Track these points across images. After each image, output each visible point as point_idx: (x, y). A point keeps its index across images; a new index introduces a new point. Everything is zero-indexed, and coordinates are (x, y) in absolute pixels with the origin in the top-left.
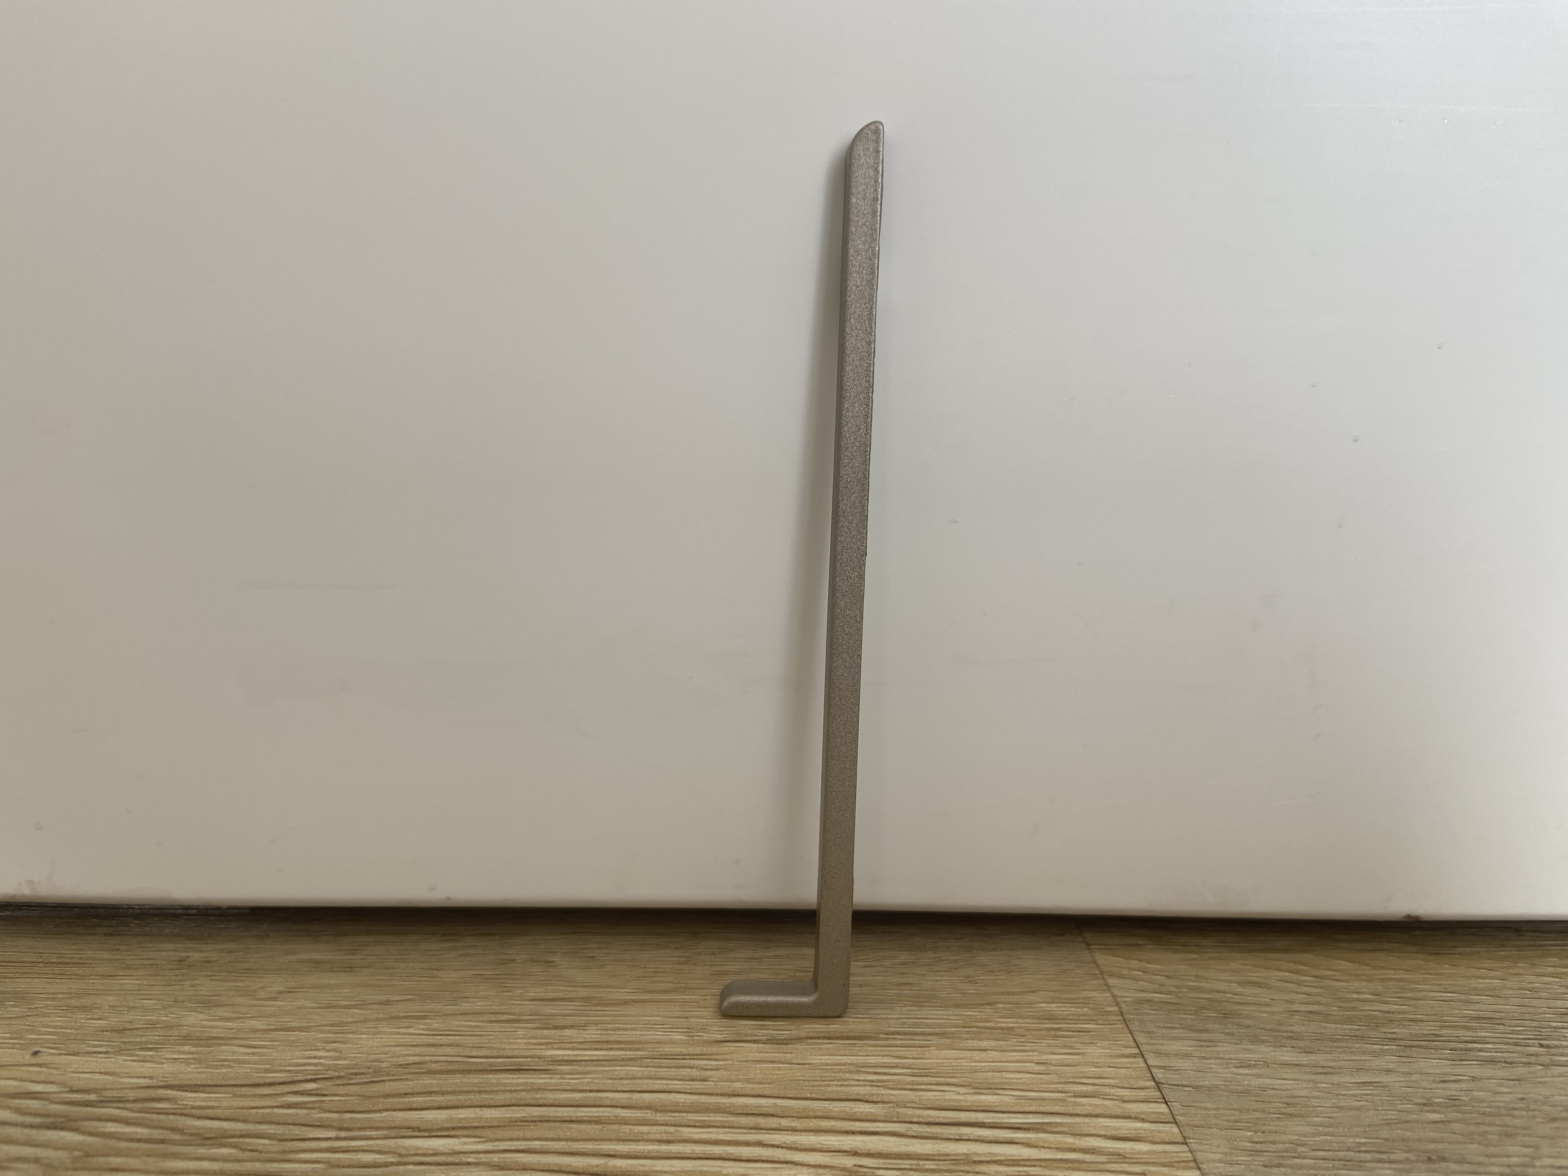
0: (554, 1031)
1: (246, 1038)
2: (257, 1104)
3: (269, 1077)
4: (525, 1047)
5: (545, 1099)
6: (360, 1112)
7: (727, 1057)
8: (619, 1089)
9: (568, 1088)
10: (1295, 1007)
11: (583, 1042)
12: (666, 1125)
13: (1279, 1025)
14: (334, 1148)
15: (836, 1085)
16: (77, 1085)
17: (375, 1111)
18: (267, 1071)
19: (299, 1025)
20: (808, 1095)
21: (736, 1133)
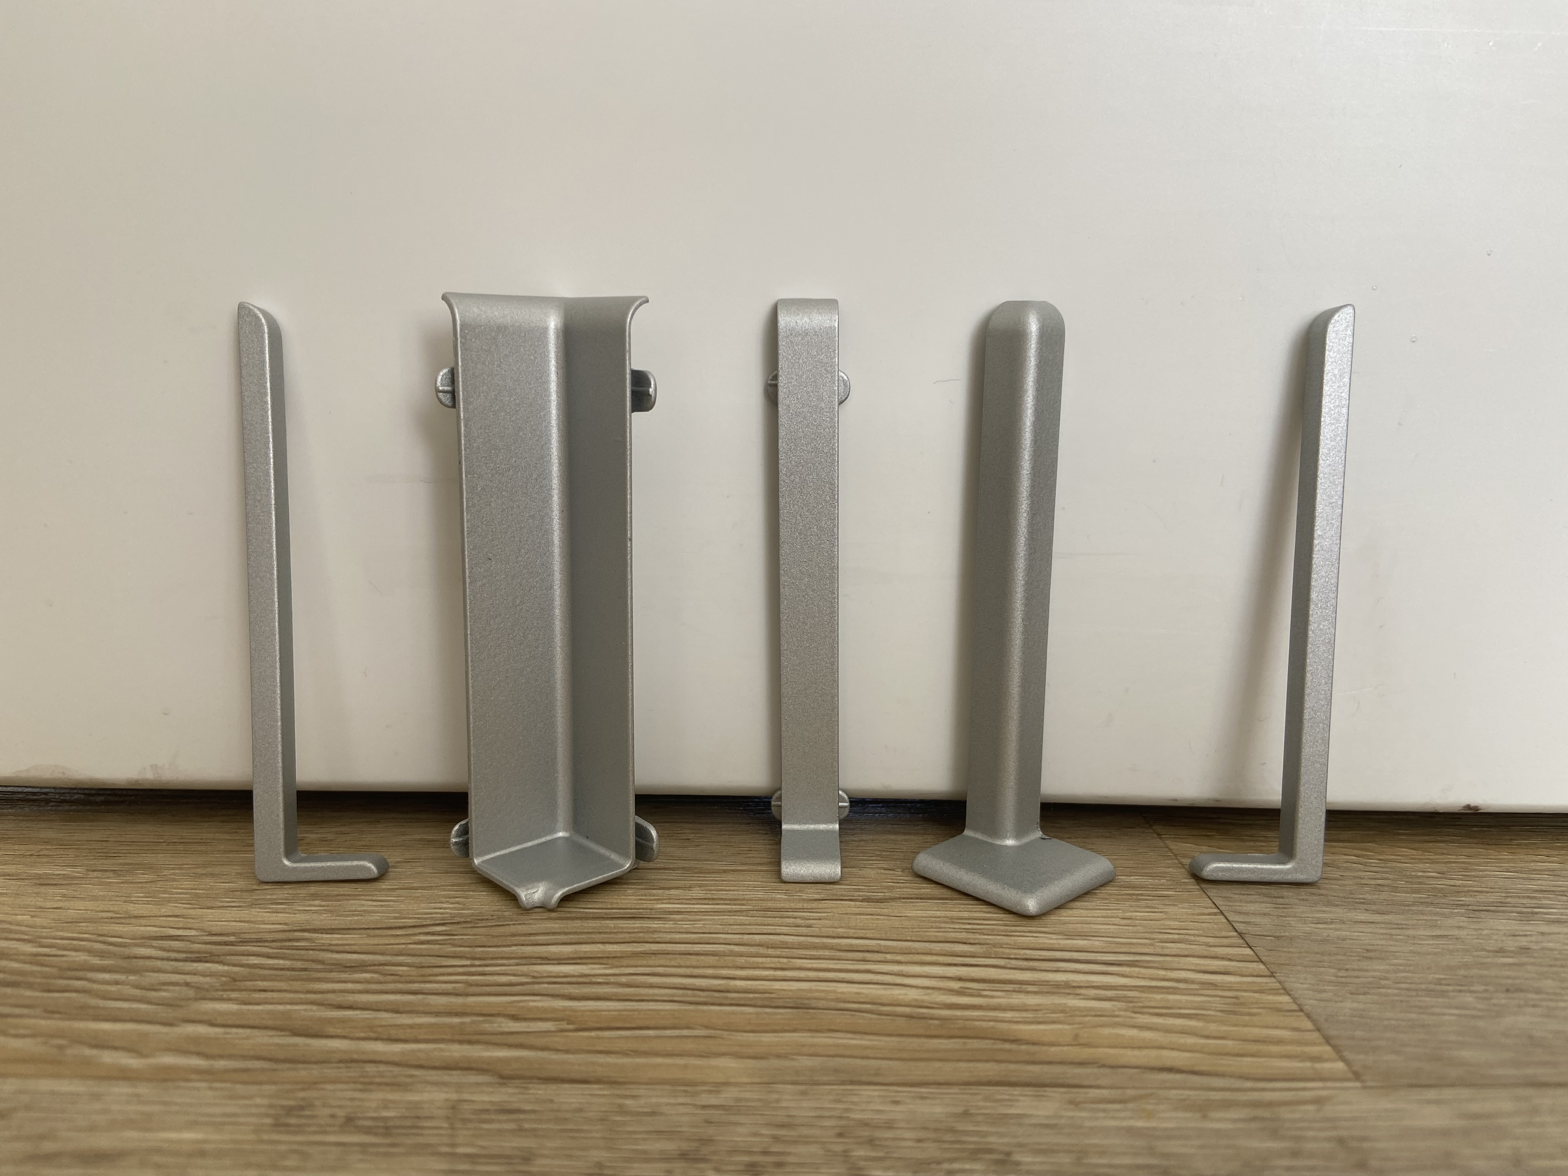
0: (661, 891)
1: (373, 895)
4: (636, 902)
5: (662, 938)
6: (490, 947)
7: (827, 910)
8: (729, 932)
9: (683, 931)
10: (1363, 882)
12: (778, 957)
13: (1350, 894)
14: (470, 972)
15: (934, 932)
16: (215, 930)
17: (504, 946)
18: (396, 918)
19: (421, 885)
20: (909, 938)
21: (846, 964)
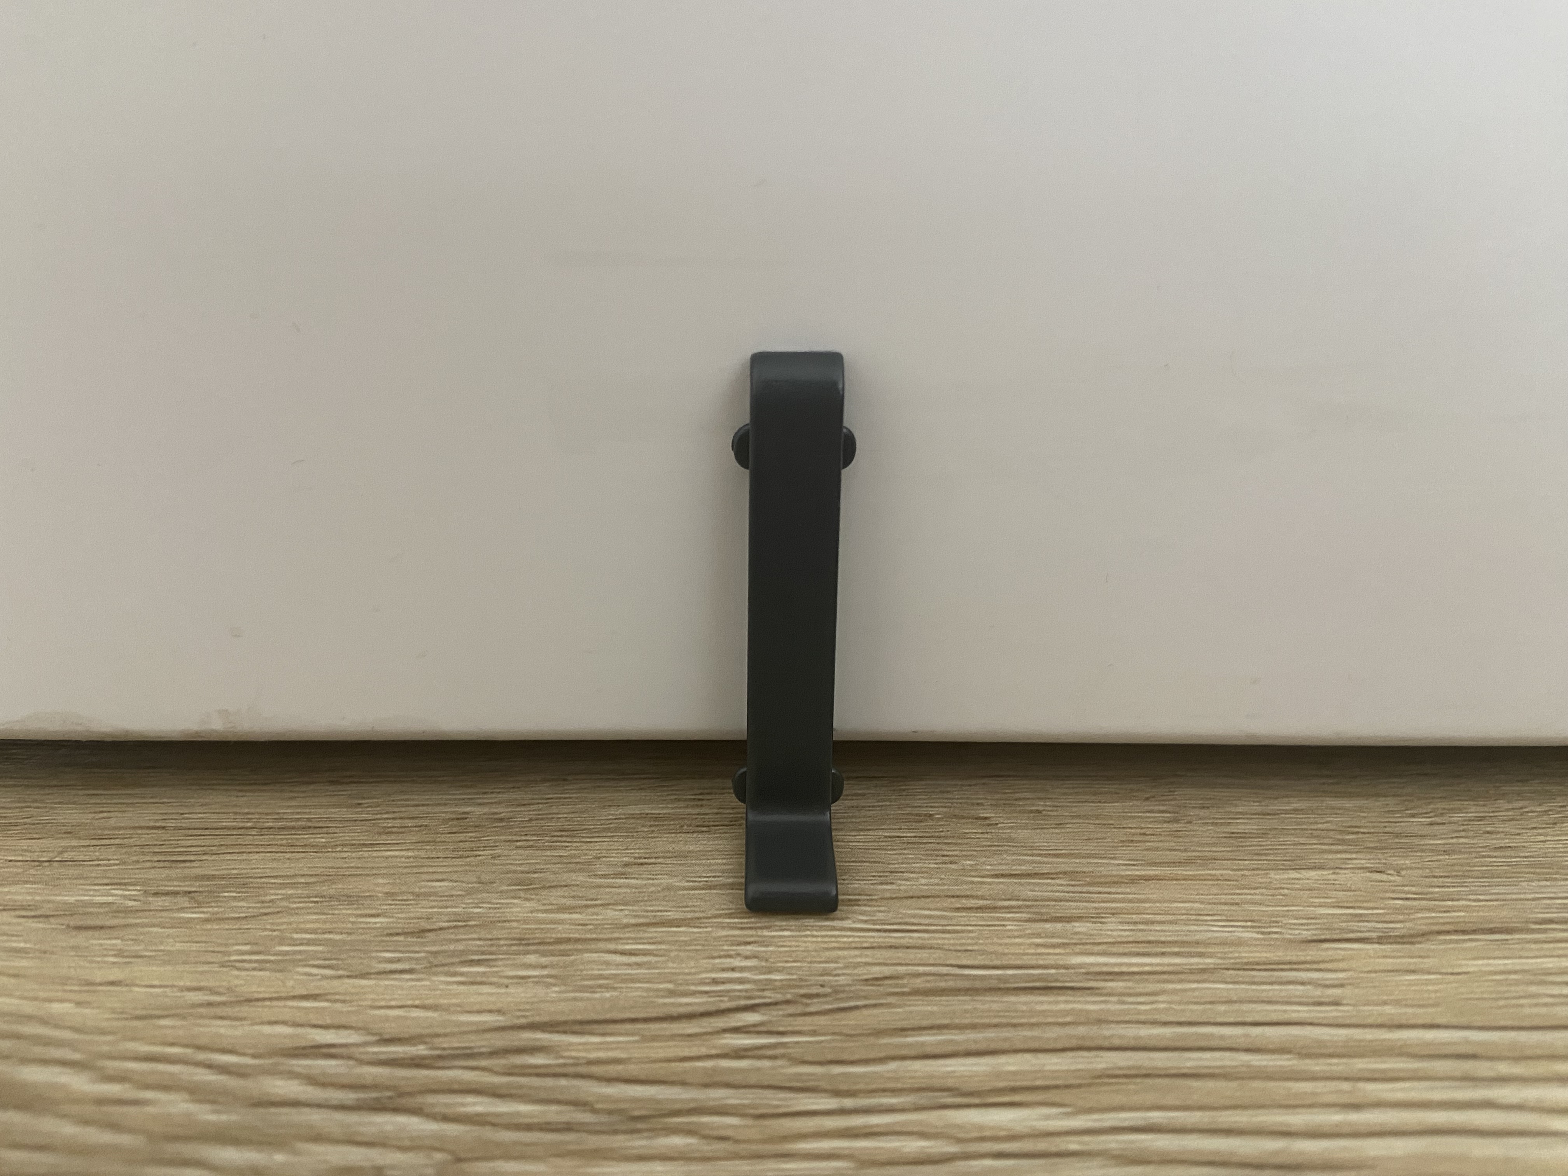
2: (687, 1053)
3: (681, 1005)
11: (1113, 943)
